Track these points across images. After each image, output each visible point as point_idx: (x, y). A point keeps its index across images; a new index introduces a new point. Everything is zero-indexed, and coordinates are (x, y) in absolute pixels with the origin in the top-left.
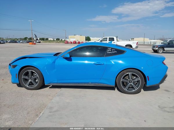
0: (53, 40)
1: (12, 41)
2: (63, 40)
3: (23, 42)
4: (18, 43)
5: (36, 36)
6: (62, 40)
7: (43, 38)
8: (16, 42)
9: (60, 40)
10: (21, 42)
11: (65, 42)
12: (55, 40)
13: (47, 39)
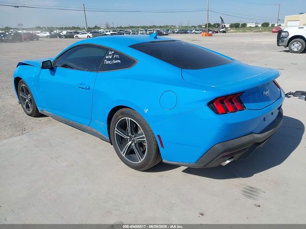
0: (254, 26)
1: (180, 30)
2: (276, 25)
3: (197, 32)
4: (189, 34)
5: (222, 20)
6: (273, 25)
7: (237, 24)
8: (186, 33)
9: (270, 26)
10: (193, 32)
11: (274, 30)
12: (260, 26)
13: (244, 25)
